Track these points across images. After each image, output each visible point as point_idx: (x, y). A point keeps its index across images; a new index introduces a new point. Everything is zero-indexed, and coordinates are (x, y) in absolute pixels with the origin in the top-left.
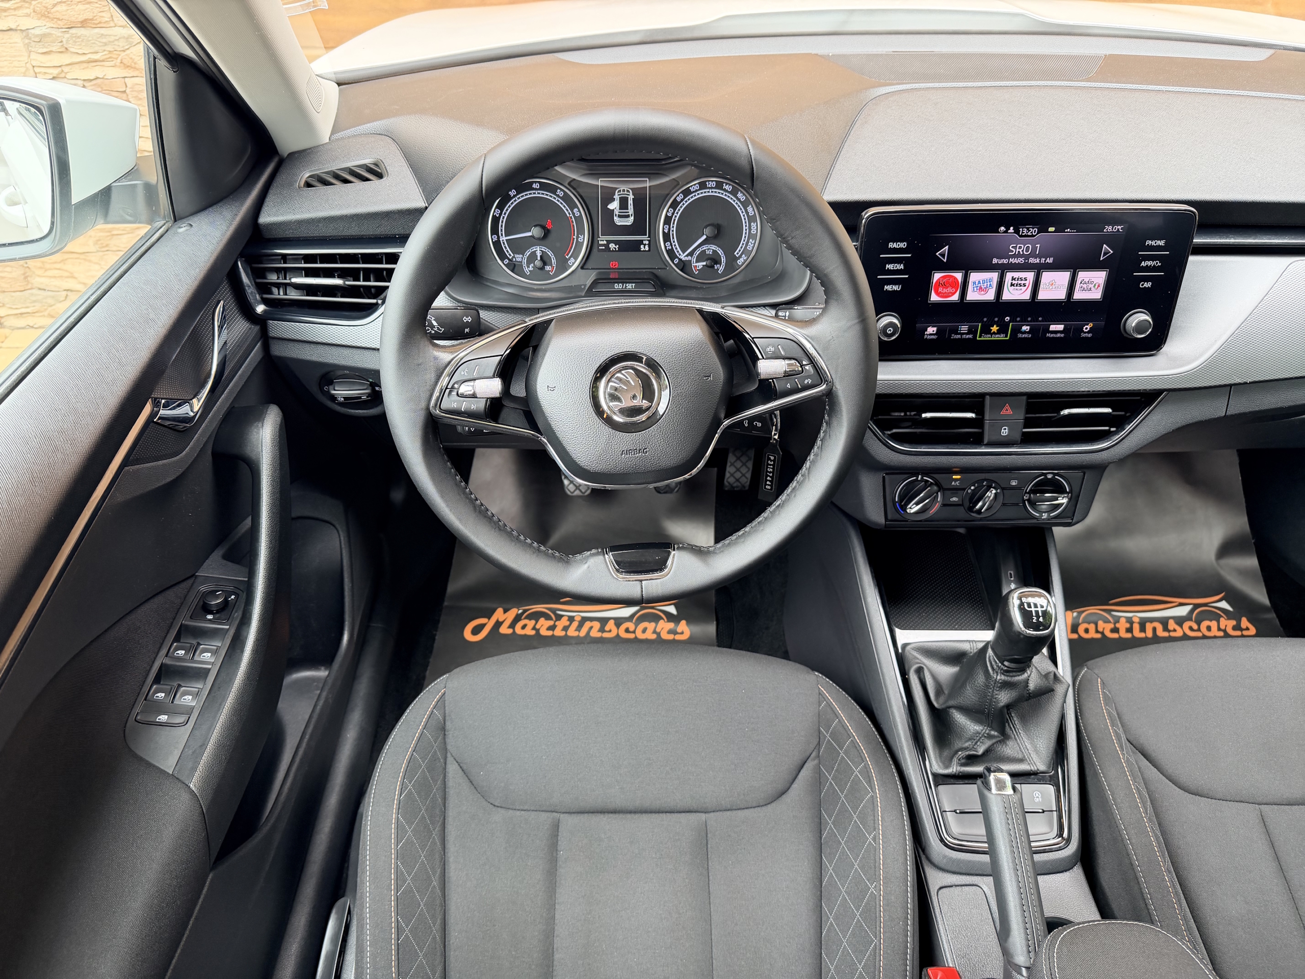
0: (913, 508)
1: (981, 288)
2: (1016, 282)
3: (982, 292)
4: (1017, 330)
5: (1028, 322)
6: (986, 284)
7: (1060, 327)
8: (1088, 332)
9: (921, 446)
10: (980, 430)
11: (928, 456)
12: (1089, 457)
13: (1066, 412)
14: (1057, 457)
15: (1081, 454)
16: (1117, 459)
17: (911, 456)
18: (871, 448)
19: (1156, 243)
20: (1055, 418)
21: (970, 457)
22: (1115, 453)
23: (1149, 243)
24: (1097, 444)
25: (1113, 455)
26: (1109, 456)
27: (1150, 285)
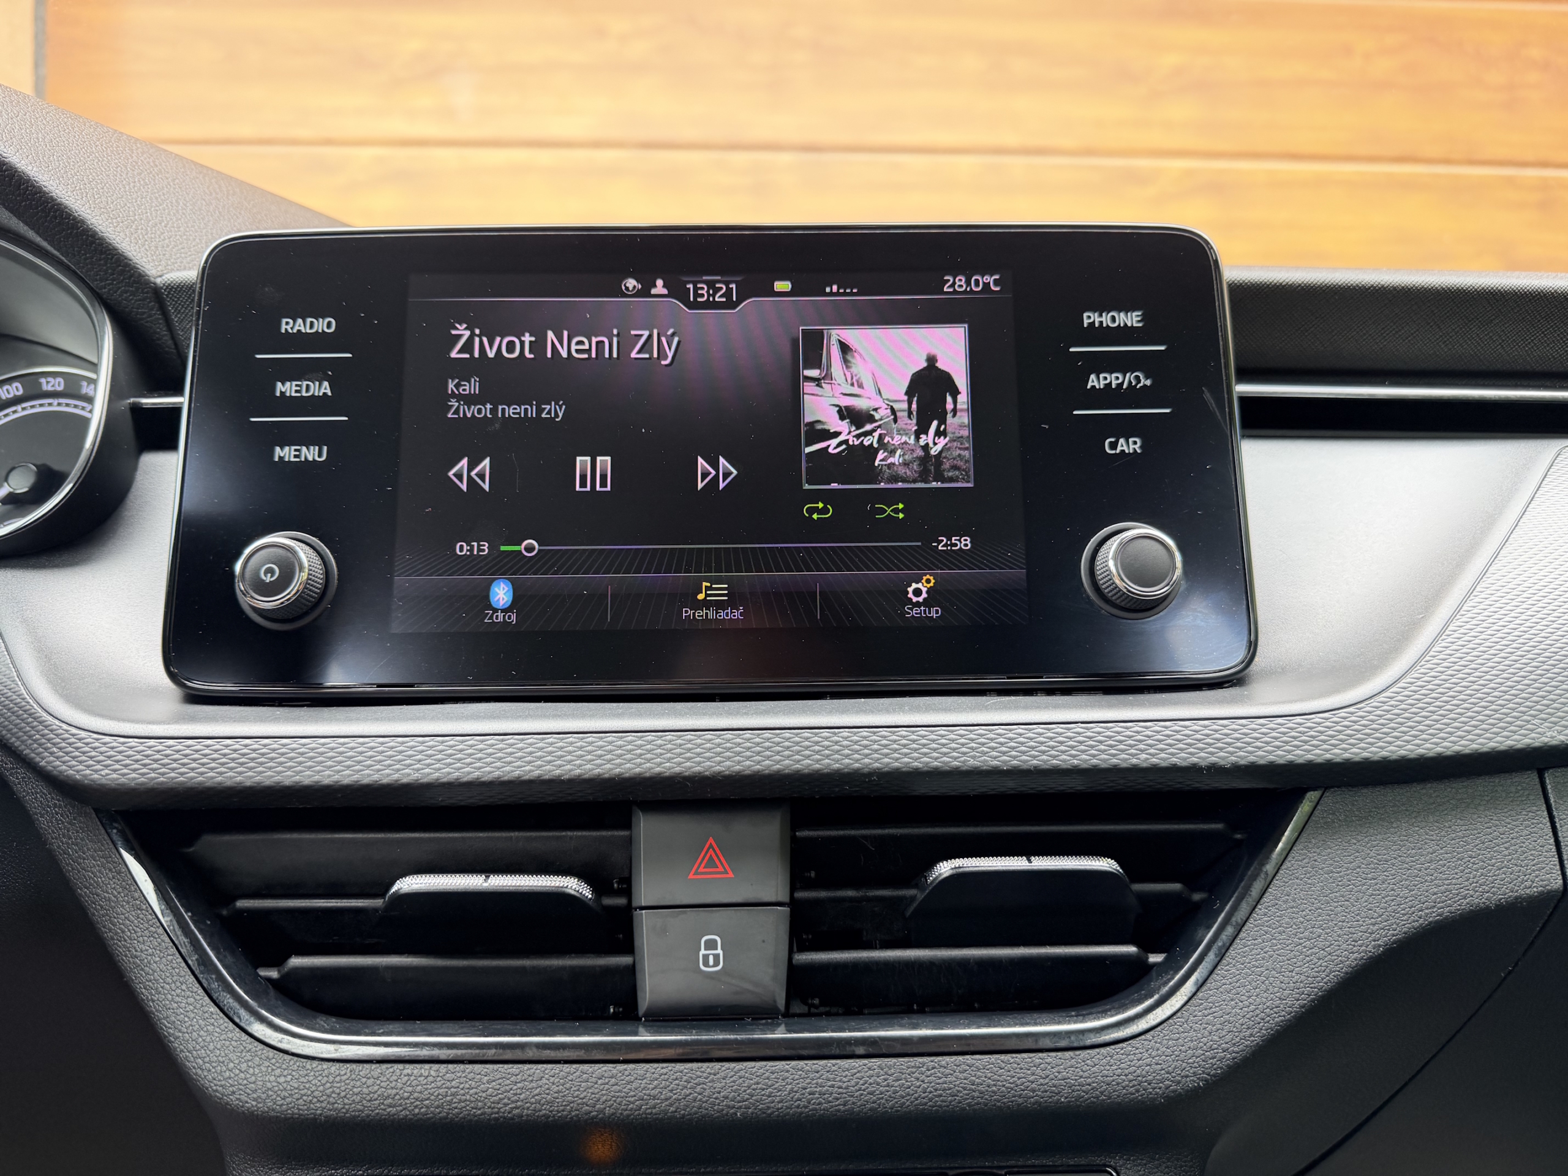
9: (382, 1025)
10: (626, 960)
11: (407, 1066)
12: (1079, 1065)
13: (945, 869)
14: (941, 1066)
15: (1040, 1055)
16: (1198, 1078)
17: (338, 1065)
18: (180, 1034)
19: (1113, 319)
20: (915, 905)
21: (578, 1066)
22: (1183, 1048)
23: (1091, 320)
24: (1099, 1012)
25: (1177, 1061)
26: (1161, 1064)
27: (1139, 444)
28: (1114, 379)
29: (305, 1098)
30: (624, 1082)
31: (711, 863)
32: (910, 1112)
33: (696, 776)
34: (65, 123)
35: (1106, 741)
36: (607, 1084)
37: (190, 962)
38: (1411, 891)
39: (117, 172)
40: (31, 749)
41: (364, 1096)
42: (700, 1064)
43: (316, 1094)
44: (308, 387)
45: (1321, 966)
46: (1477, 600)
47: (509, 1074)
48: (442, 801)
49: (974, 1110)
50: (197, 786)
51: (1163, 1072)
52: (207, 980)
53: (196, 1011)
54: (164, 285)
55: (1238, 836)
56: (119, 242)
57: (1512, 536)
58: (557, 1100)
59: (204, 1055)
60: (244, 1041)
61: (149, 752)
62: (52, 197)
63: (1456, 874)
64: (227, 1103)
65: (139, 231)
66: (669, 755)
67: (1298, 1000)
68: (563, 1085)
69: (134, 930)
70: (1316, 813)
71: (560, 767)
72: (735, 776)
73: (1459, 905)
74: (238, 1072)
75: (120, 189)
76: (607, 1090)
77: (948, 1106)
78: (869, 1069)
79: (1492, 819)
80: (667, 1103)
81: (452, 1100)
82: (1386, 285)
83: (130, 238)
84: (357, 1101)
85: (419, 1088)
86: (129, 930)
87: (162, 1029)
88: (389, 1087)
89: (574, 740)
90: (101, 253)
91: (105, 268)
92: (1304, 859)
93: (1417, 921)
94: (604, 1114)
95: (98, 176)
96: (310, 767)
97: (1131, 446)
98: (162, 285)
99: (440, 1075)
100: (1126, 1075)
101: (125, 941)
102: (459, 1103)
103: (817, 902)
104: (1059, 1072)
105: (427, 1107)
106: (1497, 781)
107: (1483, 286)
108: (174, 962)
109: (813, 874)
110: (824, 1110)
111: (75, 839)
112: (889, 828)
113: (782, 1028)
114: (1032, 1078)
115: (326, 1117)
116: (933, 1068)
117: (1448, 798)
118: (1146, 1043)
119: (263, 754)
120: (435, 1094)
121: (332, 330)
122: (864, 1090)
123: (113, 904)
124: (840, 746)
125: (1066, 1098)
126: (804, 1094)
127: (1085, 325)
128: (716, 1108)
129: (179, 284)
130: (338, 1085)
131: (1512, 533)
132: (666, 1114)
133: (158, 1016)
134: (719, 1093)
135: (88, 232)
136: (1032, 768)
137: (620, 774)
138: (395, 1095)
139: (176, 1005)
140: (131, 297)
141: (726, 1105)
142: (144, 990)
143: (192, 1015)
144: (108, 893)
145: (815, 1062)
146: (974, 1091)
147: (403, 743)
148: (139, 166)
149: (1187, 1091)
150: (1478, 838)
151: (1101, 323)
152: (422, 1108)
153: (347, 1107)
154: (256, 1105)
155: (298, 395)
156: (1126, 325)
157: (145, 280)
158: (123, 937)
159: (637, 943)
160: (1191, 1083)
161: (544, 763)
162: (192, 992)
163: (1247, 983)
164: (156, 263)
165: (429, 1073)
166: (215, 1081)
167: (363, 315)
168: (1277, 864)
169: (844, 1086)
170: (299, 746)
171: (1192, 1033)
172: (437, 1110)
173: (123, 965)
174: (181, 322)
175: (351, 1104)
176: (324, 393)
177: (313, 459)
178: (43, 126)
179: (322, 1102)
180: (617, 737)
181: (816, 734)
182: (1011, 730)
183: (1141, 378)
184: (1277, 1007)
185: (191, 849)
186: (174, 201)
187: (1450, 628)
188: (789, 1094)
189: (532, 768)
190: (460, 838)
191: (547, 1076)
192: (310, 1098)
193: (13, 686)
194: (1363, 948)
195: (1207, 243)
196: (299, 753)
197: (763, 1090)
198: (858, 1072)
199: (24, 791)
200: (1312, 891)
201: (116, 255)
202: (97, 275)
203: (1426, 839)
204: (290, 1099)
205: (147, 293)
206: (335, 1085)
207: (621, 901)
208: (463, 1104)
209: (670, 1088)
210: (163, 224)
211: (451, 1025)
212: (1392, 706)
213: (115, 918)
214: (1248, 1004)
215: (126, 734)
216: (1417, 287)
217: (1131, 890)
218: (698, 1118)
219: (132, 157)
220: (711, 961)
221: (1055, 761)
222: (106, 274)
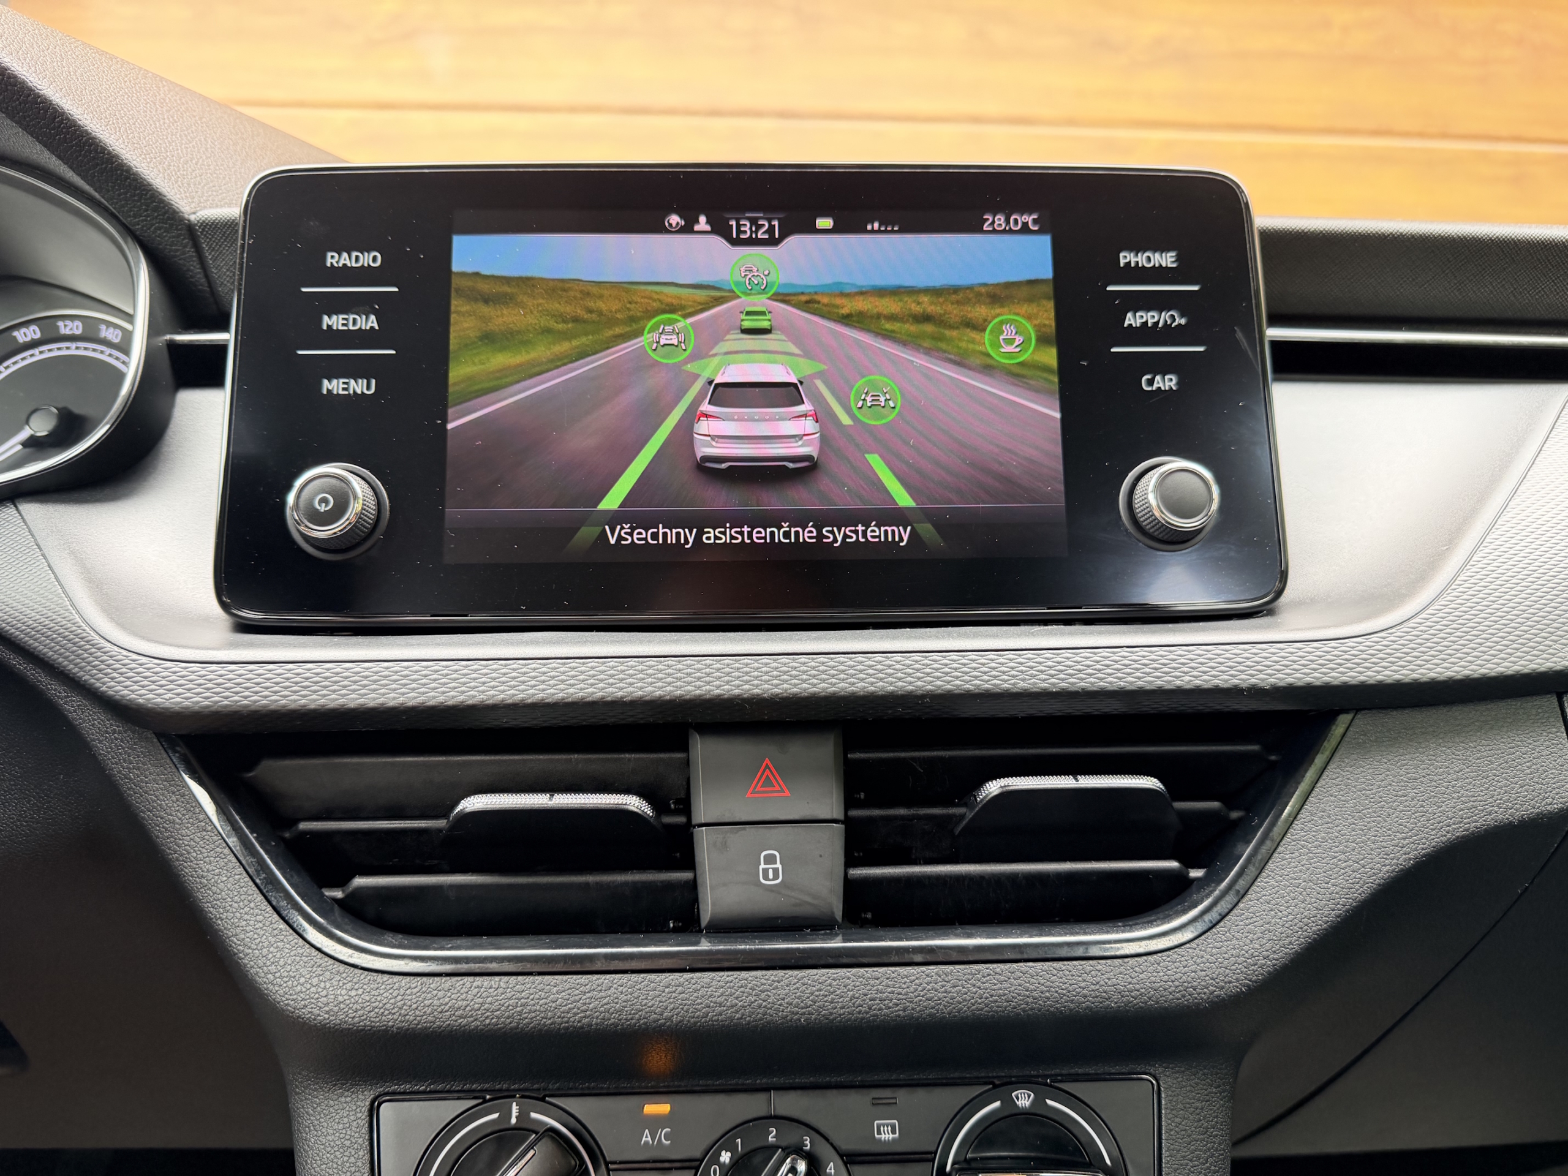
9: (450, 940)
10: (687, 875)
11: (478, 978)
12: (1128, 972)
13: (994, 788)
14: (996, 973)
15: (1091, 962)
16: (1241, 984)
17: (408, 979)
18: (251, 951)
19: (1149, 259)
20: (964, 823)
21: (645, 975)
22: (1226, 956)
23: (1128, 260)
24: (1145, 923)
25: (1221, 967)
26: (1205, 971)
27: (1174, 382)
28: (1150, 317)
29: (376, 1010)
30: (691, 990)
31: (768, 782)
32: (967, 1017)
33: (755, 698)
34: (94, 58)
35: (1151, 664)
36: (674, 992)
37: (258, 881)
38: (1439, 807)
39: (147, 108)
40: (91, 675)
41: (435, 1007)
42: (764, 972)
43: (387, 1006)
44: (355, 320)
45: (1355, 878)
46: (1499, 532)
47: (578, 984)
48: (506, 722)
49: (1029, 1015)
50: (261, 709)
51: (1207, 978)
52: (275, 898)
53: (265, 928)
54: (198, 221)
55: (1273, 758)
56: (153, 178)
57: (1529, 473)
58: (626, 1009)
59: (275, 971)
60: (314, 956)
61: (212, 677)
62: (86, 131)
63: (1482, 791)
64: (299, 1017)
65: (172, 168)
66: (727, 678)
67: (1333, 910)
68: (631, 994)
69: (200, 851)
70: (1349, 734)
71: (622, 689)
72: (792, 698)
73: (1484, 821)
74: (309, 986)
75: (151, 125)
76: (674, 998)
77: (1003, 1012)
78: (927, 976)
79: (1514, 740)
80: (733, 1010)
81: (523, 1010)
82: (1405, 233)
83: (163, 174)
84: (428, 1012)
85: (490, 999)
86: (195, 851)
87: (231, 946)
88: (459, 999)
89: (634, 664)
90: (136, 189)
91: (139, 204)
92: (1338, 777)
93: (1445, 836)
94: (672, 1021)
95: (129, 111)
96: (375, 690)
97: (1167, 382)
98: (196, 222)
99: (510, 986)
100: (1173, 981)
101: (192, 861)
102: (529, 1013)
103: (871, 820)
104: (1109, 979)
105: (498, 1018)
106: (1519, 704)
107: (1497, 235)
108: (242, 881)
109: (862, 796)
110: (884, 1015)
111: (137, 764)
112: (938, 750)
113: (840, 938)
114: (1083, 984)
115: (398, 1028)
116: (988, 975)
117: (1472, 721)
118: (1190, 950)
119: (326, 678)
120: (505, 1005)
121: (378, 263)
122: (923, 996)
123: (178, 826)
124: (894, 669)
125: (1116, 1003)
126: (865, 1000)
127: (1122, 265)
128: (780, 1014)
129: (214, 221)
130: (410, 997)
131: (1529, 470)
132: (732, 1021)
133: (227, 934)
134: (783, 999)
135: (123, 166)
136: (1080, 690)
137: (681, 696)
138: (466, 1006)
139: (245, 923)
140: (164, 234)
141: (790, 1012)
142: (211, 909)
143: (262, 932)
144: (172, 815)
145: (875, 969)
146: (1028, 997)
147: (467, 666)
148: (167, 103)
149: (1230, 996)
150: (1501, 757)
151: (1137, 263)
152: (493, 1018)
153: (418, 1018)
154: (329, 1018)
155: (346, 328)
156: (1161, 265)
157: (179, 216)
158: (189, 858)
159: (698, 859)
160: (1234, 988)
161: (606, 686)
162: (261, 910)
163: (1286, 894)
164: (190, 200)
165: (499, 984)
166: (287, 996)
167: (408, 249)
168: (1313, 782)
169: (903, 993)
170: (363, 670)
171: (1234, 942)
172: (508, 1021)
173: (189, 885)
174: (215, 260)
175: (423, 1016)
176: (372, 328)
177: (362, 392)
178: (73, 60)
179: (394, 1014)
180: (676, 661)
181: (869, 658)
182: (1058, 654)
183: (1176, 317)
184: (1314, 917)
185: (251, 774)
186: (203, 140)
187: (1474, 559)
188: (851, 1000)
189: (595, 690)
190: (520, 760)
191: (615, 986)
192: (382, 1010)
193: (67, 614)
194: (1395, 861)
195: (1239, 187)
196: (362, 677)
197: (826, 996)
198: (917, 978)
199: (80, 718)
200: (1346, 807)
201: (150, 190)
202: (131, 211)
203: (1453, 758)
204: (361, 1012)
205: (181, 230)
206: (406, 998)
207: (681, 819)
208: (533, 1014)
209: (735, 996)
210: (194, 162)
211: (518, 939)
212: (1422, 631)
213: (180, 839)
214: (1287, 914)
215: (187, 659)
216: (1434, 236)
217: (1172, 806)
218: (763, 1024)
219: (160, 95)
220: (771, 876)
221: (1102, 684)
222: (140, 210)
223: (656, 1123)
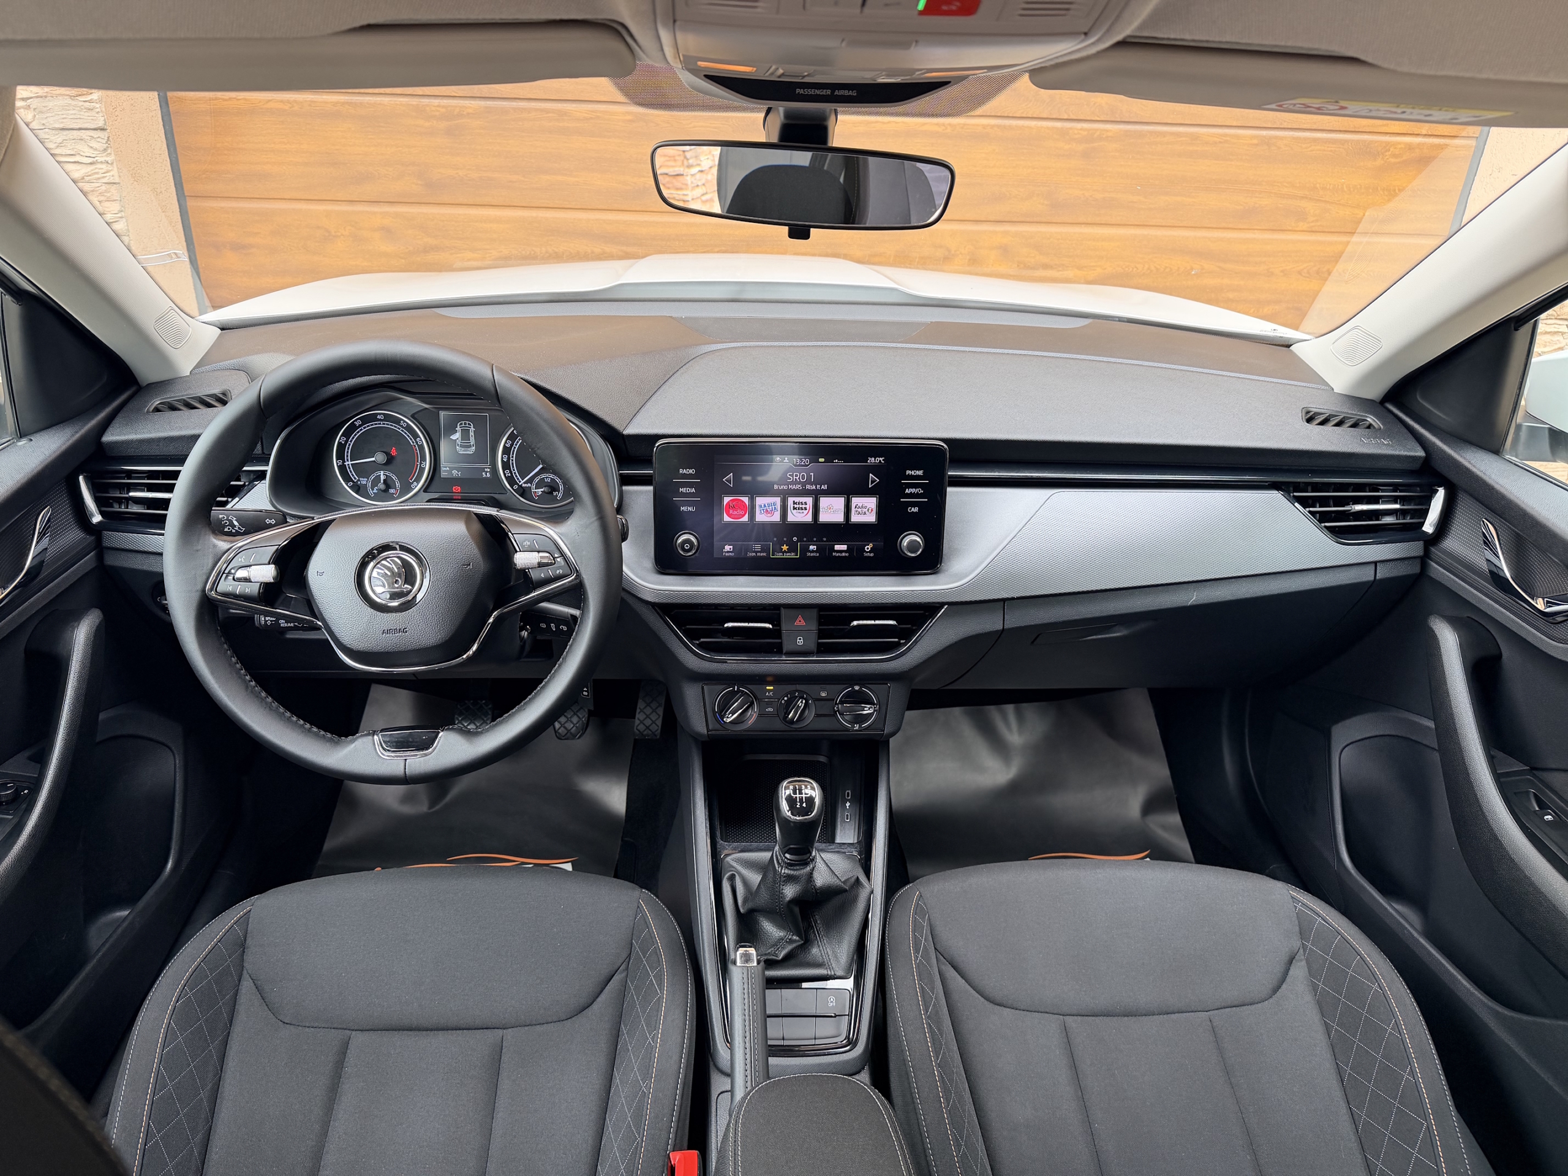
0: (730, 718)
1: (767, 511)
2: (798, 506)
3: (769, 515)
4: (805, 549)
5: (814, 541)
6: (771, 507)
7: (844, 547)
8: (870, 552)
10: (780, 641)
12: (884, 664)
13: (855, 623)
19: (914, 472)
20: (849, 630)
23: (909, 473)
24: (889, 653)
25: (905, 663)
26: (901, 664)
27: (918, 509)
28: (913, 490)
31: (800, 621)
32: (843, 674)
42: (797, 664)
49: (858, 673)
54: (626, 434)
67: (934, 652)
71: (765, 601)
74: (695, 664)
87: (676, 656)
89: (768, 594)
97: (915, 510)
104: (879, 666)
109: (823, 622)
113: (816, 656)
136: (877, 603)
137: (780, 603)
143: (683, 652)
145: (823, 664)
152: (734, 672)
154: (697, 669)
155: (686, 492)
156: (917, 474)
157: (619, 433)
159: (783, 638)
161: (761, 600)
163: (923, 647)
171: (909, 658)
172: (737, 672)
175: (718, 671)
176: (695, 492)
180: (778, 594)
183: (920, 490)
184: (928, 653)
189: (758, 601)
197: (812, 669)
201: (610, 426)
205: (619, 436)
207: (779, 629)
212: (966, 587)
214: (921, 653)
217: (899, 627)
220: (800, 642)
221: (884, 602)
223: (770, 691)
